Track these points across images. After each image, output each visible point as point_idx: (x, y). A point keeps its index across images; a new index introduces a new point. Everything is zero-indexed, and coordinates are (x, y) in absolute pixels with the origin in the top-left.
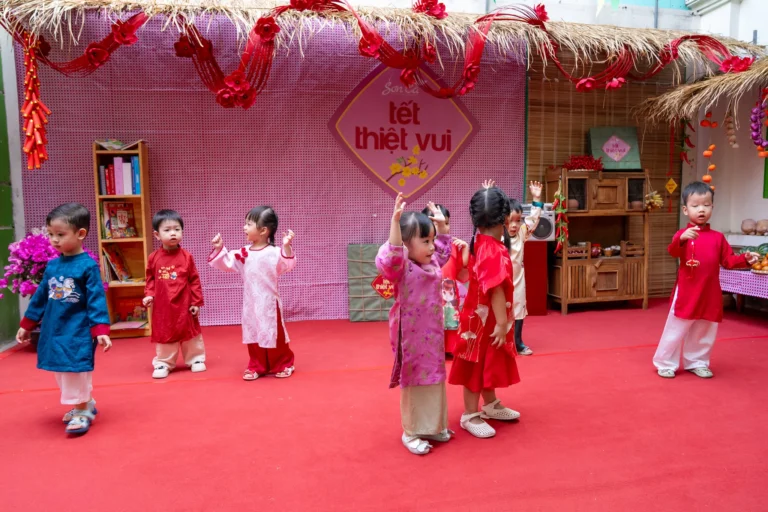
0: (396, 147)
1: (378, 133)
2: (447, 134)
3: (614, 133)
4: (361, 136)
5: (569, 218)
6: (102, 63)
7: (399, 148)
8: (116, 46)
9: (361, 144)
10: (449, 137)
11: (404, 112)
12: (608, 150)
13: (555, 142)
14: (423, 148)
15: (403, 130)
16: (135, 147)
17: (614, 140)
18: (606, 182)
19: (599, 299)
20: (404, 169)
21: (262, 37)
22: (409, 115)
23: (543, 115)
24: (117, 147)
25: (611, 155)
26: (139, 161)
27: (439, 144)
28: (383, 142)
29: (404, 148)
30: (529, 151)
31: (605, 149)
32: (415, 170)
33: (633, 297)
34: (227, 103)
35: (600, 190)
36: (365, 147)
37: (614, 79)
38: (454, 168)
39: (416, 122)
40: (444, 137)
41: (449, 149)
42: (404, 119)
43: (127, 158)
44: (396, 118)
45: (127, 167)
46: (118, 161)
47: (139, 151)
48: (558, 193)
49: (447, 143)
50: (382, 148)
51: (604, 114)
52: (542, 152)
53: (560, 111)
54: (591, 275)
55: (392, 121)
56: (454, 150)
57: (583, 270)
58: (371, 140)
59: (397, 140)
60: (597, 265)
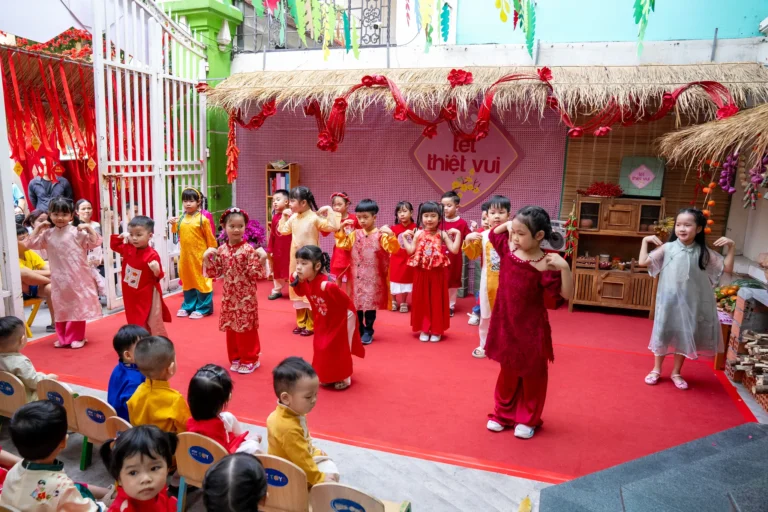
0: (456, 169)
1: (444, 159)
2: (495, 159)
3: (644, 163)
4: (432, 161)
5: (580, 235)
6: (259, 126)
7: (459, 170)
8: (265, 117)
9: (432, 166)
10: (498, 162)
11: (465, 143)
12: (634, 178)
13: (593, 168)
14: (477, 170)
15: (463, 157)
16: (287, 168)
17: (643, 169)
18: (618, 207)
19: (603, 304)
20: (462, 186)
21: (338, 109)
22: (468, 146)
23: (582, 145)
24: (280, 166)
25: (635, 182)
26: (289, 176)
27: (490, 168)
28: (448, 165)
29: (463, 170)
30: (567, 173)
31: (631, 177)
32: (470, 187)
33: (639, 308)
34: (323, 148)
35: (613, 214)
36: (434, 168)
37: (601, 128)
38: (502, 186)
39: (473, 151)
40: (494, 162)
41: (498, 172)
42: (464, 148)
43: (283, 174)
44: (458, 148)
45: (283, 179)
46: (278, 175)
47: (289, 170)
48: (572, 214)
49: (496, 167)
50: (447, 170)
51: (645, 143)
52: (579, 176)
53: (598, 141)
54: (597, 284)
55: (455, 150)
56: (502, 172)
57: (590, 278)
58: (439, 164)
59: (458, 164)
60: (603, 276)
